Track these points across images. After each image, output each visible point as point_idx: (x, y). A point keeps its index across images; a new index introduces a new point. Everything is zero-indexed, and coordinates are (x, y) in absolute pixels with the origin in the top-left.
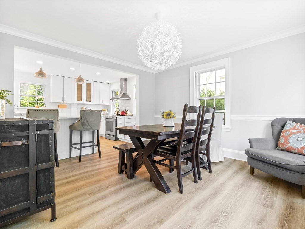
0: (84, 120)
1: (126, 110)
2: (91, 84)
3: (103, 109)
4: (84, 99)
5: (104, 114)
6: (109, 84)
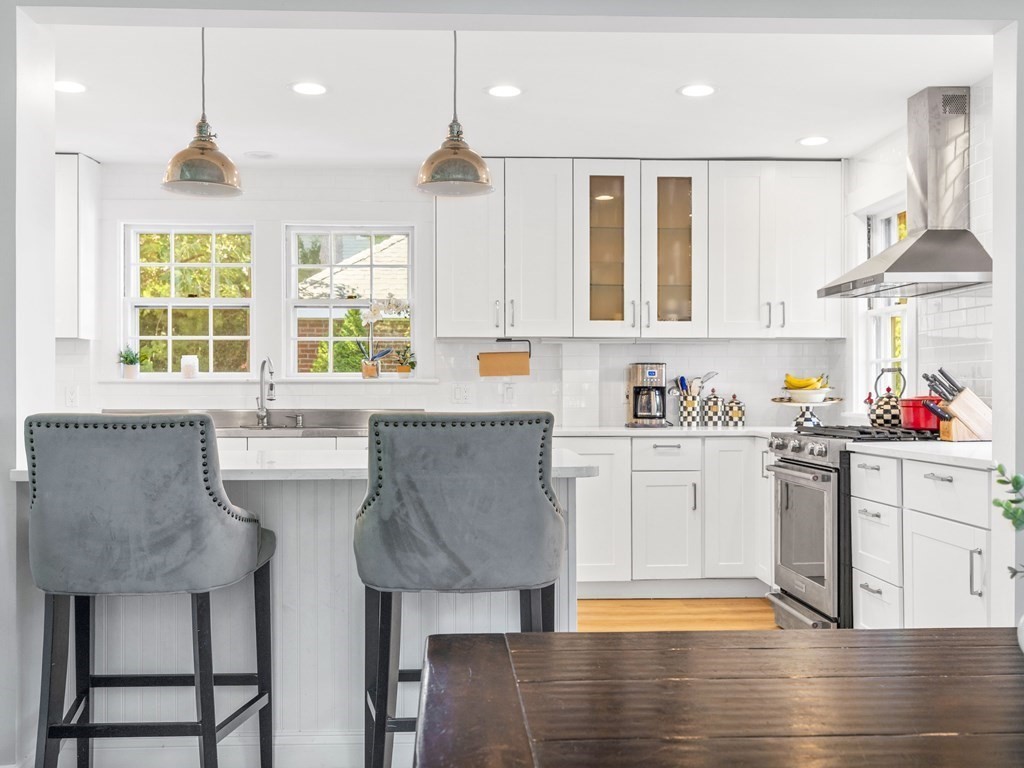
0: (399, 497)
1: (945, 387)
2: (690, 183)
3: (787, 375)
4: (637, 302)
5: (803, 415)
6: (840, 160)
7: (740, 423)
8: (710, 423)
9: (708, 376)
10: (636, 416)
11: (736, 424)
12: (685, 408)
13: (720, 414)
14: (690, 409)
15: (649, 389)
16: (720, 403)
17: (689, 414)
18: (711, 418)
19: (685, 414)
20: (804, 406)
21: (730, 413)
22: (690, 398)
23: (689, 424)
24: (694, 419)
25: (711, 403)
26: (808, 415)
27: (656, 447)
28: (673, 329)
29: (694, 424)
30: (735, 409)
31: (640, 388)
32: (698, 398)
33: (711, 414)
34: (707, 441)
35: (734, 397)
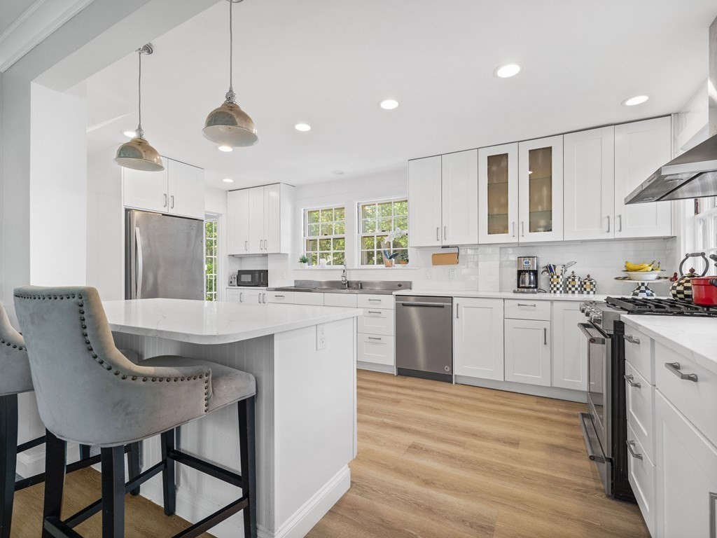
2: (551, 150)
3: (627, 262)
4: (516, 223)
5: (639, 288)
6: (670, 115)
7: (591, 292)
8: (570, 292)
9: (571, 264)
10: (519, 287)
11: (588, 293)
12: (552, 283)
13: (577, 286)
14: (555, 283)
15: (526, 271)
16: (576, 280)
17: (555, 286)
18: (570, 289)
19: (552, 286)
20: (640, 282)
21: (585, 286)
22: (555, 277)
23: (555, 292)
24: (558, 289)
25: (570, 280)
26: (643, 288)
27: (519, 305)
28: (541, 236)
29: (558, 292)
30: (588, 283)
31: (522, 271)
32: (561, 277)
33: (570, 286)
34: (555, 303)
35: (588, 276)
